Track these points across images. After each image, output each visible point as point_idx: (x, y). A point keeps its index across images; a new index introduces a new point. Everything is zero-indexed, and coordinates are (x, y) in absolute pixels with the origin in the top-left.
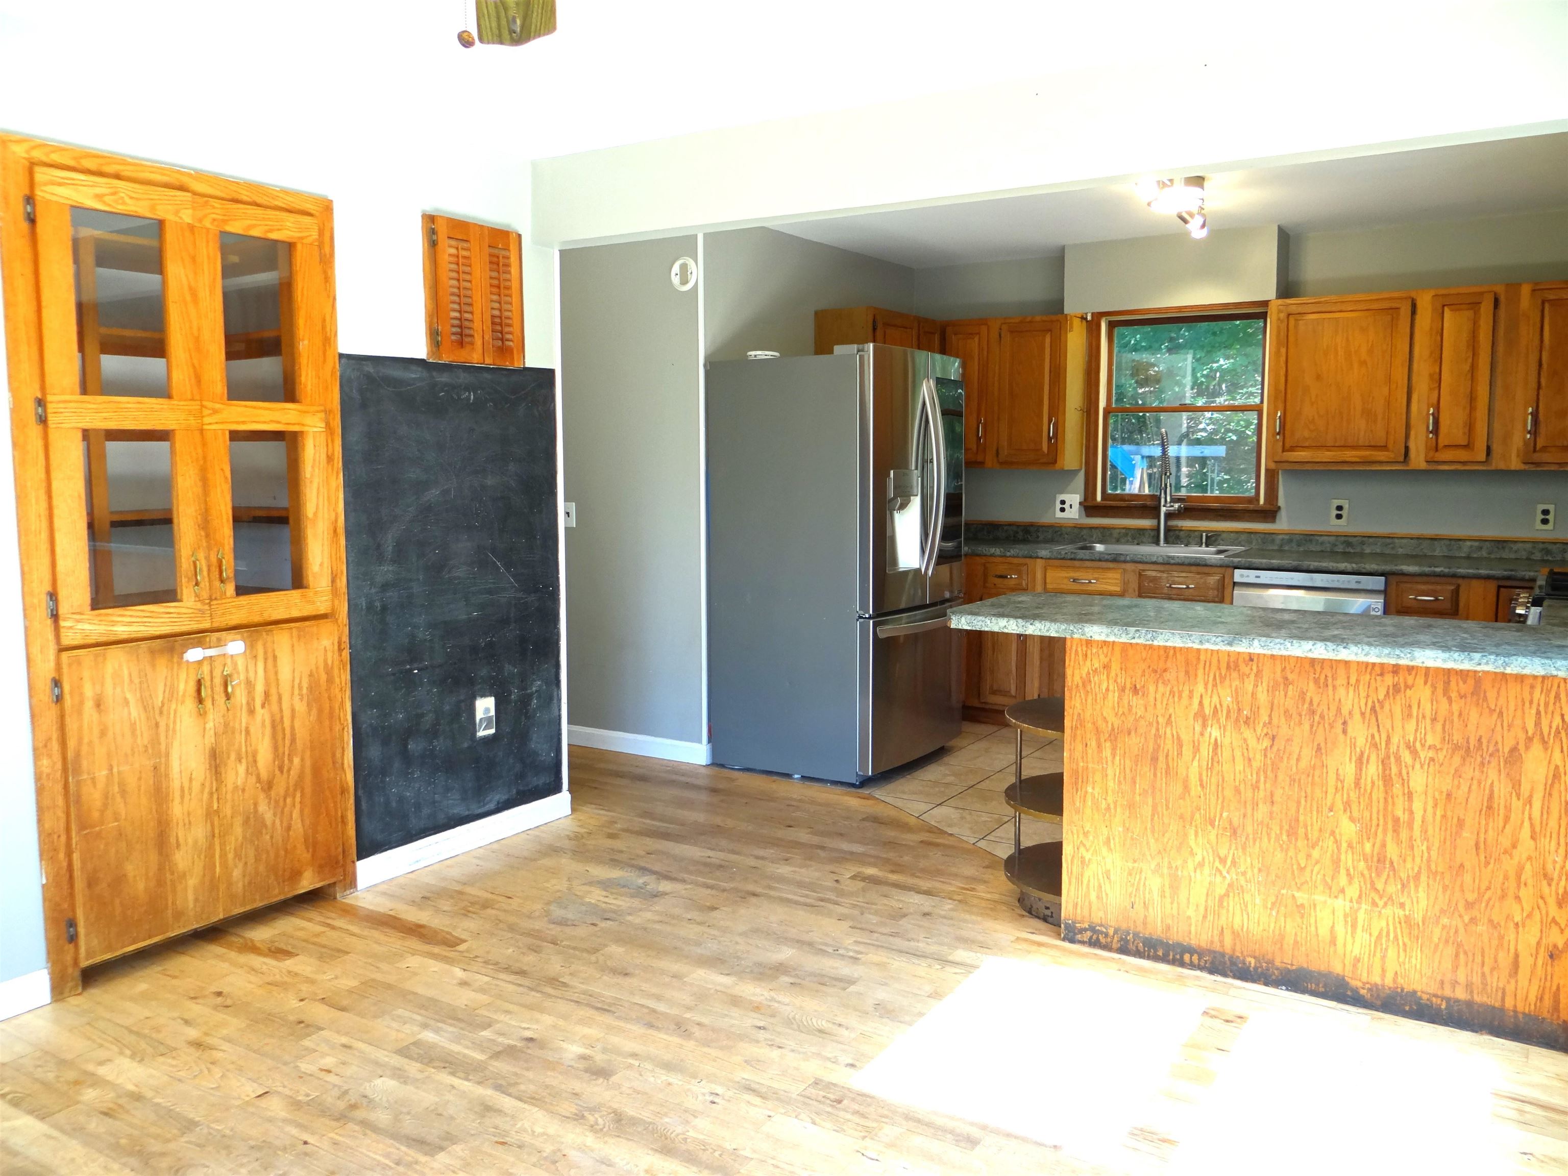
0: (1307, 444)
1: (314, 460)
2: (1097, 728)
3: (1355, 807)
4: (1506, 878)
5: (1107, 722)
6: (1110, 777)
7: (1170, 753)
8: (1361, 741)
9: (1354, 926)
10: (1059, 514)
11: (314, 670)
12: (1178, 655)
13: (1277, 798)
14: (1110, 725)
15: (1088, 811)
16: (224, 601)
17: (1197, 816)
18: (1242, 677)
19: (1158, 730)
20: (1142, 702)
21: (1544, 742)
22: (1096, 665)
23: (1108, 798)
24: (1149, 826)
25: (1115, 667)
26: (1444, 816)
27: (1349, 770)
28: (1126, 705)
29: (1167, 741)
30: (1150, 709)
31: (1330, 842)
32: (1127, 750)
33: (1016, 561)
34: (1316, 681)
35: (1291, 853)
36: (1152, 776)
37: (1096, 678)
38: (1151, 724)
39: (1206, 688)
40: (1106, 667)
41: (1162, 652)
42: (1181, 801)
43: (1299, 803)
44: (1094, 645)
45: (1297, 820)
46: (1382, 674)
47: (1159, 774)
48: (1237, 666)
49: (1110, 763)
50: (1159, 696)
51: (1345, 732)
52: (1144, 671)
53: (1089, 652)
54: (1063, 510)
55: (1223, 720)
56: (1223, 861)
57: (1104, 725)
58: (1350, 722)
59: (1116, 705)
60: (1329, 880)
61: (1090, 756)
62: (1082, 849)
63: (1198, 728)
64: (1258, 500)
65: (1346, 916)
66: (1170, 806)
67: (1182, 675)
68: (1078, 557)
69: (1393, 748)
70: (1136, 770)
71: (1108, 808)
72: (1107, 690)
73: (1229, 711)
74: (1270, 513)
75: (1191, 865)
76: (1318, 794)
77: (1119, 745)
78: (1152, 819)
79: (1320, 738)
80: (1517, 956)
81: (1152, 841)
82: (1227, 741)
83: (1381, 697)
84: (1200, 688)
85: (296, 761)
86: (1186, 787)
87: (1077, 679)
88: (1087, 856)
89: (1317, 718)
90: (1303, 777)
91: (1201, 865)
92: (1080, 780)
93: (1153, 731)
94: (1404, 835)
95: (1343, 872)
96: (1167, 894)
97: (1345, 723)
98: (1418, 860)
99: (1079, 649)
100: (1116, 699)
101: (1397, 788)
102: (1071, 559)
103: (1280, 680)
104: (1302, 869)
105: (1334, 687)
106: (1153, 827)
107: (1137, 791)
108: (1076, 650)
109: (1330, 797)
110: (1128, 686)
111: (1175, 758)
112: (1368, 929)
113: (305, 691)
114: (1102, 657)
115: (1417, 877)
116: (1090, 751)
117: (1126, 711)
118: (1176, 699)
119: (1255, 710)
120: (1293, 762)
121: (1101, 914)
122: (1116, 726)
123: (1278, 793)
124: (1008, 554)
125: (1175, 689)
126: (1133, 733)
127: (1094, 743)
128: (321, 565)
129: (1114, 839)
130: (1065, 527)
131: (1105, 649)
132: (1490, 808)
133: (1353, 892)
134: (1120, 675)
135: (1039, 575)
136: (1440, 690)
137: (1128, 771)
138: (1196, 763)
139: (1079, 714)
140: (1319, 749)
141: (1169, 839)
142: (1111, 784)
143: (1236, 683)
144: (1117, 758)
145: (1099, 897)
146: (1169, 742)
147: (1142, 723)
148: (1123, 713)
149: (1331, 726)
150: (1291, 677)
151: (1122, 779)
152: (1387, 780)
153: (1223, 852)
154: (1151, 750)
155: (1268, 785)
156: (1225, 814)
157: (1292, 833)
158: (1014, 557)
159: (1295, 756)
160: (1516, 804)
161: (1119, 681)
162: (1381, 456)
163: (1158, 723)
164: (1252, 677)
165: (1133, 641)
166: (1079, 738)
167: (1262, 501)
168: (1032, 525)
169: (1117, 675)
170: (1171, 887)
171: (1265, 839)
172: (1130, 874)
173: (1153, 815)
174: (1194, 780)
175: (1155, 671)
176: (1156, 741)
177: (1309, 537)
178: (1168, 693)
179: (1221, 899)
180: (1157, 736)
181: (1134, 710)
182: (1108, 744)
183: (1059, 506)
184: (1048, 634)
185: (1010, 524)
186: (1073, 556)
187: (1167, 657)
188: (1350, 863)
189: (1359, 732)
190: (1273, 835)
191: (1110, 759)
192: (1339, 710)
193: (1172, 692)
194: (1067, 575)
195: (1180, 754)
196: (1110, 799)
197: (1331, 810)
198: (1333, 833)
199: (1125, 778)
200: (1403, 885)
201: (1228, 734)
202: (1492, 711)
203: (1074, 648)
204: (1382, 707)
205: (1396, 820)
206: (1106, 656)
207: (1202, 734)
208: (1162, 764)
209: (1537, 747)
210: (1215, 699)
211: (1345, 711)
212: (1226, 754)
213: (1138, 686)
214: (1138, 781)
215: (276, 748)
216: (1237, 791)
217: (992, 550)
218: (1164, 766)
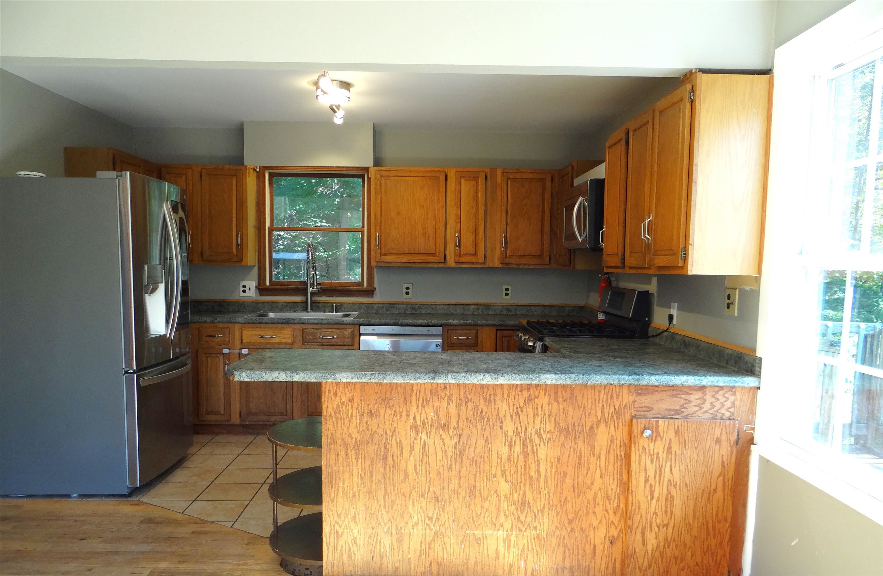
2: (345, 443)
3: (508, 473)
4: (588, 503)
5: (352, 438)
6: (355, 475)
7: (395, 454)
8: (511, 433)
9: (509, 546)
12: (399, 388)
13: (463, 474)
14: (354, 440)
15: (340, 500)
17: (414, 492)
18: (440, 399)
19: (387, 439)
20: (376, 422)
21: (606, 423)
22: (344, 399)
24: (382, 504)
25: (357, 400)
26: (556, 472)
27: (505, 451)
28: (365, 425)
29: (393, 446)
30: (381, 426)
31: (495, 496)
32: (366, 455)
34: (485, 398)
35: (472, 507)
36: (383, 471)
37: (344, 409)
38: (382, 436)
39: (418, 409)
40: (351, 400)
41: (388, 387)
42: (403, 484)
43: (476, 475)
44: (342, 386)
45: (475, 486)
46: (521, 391)
47: (388, 469)
48: (436, 392)
49: (354, 465)
50: (387, 417)
51: (501, 428)
52: (376, 401)
53: (338, 391)
55: (428, 428)
56: (430, 519)
57: (350, 440)
58: (504, 422)
59: (358, 426)
60: (494, 520)
61: (340, 462)
62: (337, 526)
63: (413, 435)
65: (504, 540)
66: (396, 489)
67: (402, 401)
69: (529, 434)
70: (372, 468)
71: (354, 496)
72: (352, 415)
73: (432, 422)
75: (410, 525)
76: (487, 468)
77: (361, 453)
78: (384, 499)
79: (487, 433)
80: (595, 546)
81: (384, 514)
82: (431, 442)
83: (521, 405)
84: (414, 408)
86: (406, 475)
87: (331, 409)
88: (340, 531)
89: (485, 421)
90: (478, 459)
91: (417, 523)
92: (335, 479)
93: (384, 439)
94: (535, 486)
95: (502, 513)
96: (395, 547)
97: (501, 423)
98: (543, 500)
99: (331, 389)
100: (358, 422)
101: (531, 459)
103: (463, 399)
104: (478, 516)
105: (495, 401)
106: (385, 504)
107: (374, 482)
109: (494, 469)
110: (366, 411)
111: (399, 456)
112: (516, 546)
114: (347, 393)
115: (543, 510)
116: (340, 459)
117: (365, 428)
118: (398, 418)
119: (449, 419)
120: (472, 450)
121: (351, 568)
122: (358, 440)
123: (464, 470)
125: (398, 411)
126: (370, 443)
127: (343, 453)
129: (358, 516)
131: (349, 388)
132: (580, 464)
133: (508, 525)
134: (360, 405)
136: (553, 398)
137: (367, 469)
138: (412, 458)
139: (332, 434)
140: (487, 440)
141: (396, 511)
142: (356, 479)
143: (436, 403)
144: (360, 461)
145: (349, 557)
147: (376, 435)
148: (363, 430)
149: (494, 425)
150: (469, 396)
151: (363, 475)
152: (525, 454)
153: (430, 513)
154: (383, 453)
155: (457, 466)
156: (431, 489)
157: (472, 494)
159: (473, 446)
160: (593, 460)
161: (360, 409)
163: (387, 434)
164: (446, 398)
165: (370, 381)
166: (332, 451)
169: (358, 405)
170: (398, 541)
171: (456, 501)
172: (370, 537)
173: (385, 496)
174: (411, 469)
175: (385, 400)
176: (385, 446)
178: (393, 414)
179: (430, 543)
180: (386, 443)
181: (370, 427)
182: (353, 452)
187: (392, 390)
188: (506, 508)
189: (510, 427)
190: (461, 497)
191: (354, 462)
192: (498, 414)
193: (395, 412)
195: (402, 453)
196: (355, 490)
197: (494, 477)
198: (496, 491)
199: (365, 474)
200: (536, 516)
201: (432, 437)
202: (580, 407)
203: (327, 388)
204: (522, 411)
205: (531, 478)
206: (350, 393)
207: (415, 439)
208: (390, 462)
209: (602, 426)
210: (424, 415)
211: (501, 415)
212: (431, 450)
213: (373, 411)
214: (374, 475)
216: (439, 473)
218: (392, 463)
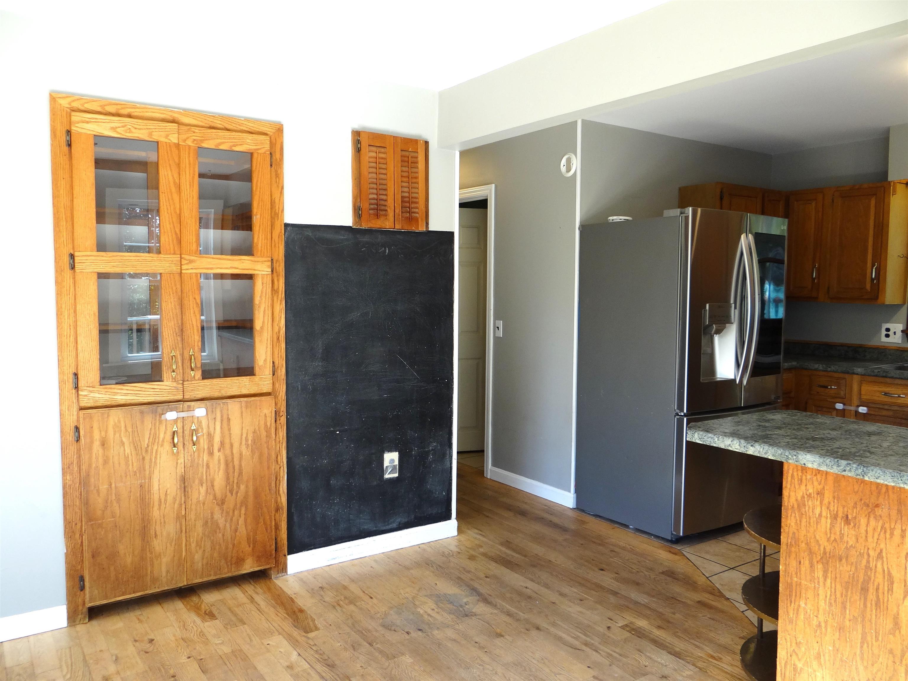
1: (262, 293)
2: (810, 549)
5: (820, 545)
6: (822, 597)
7: (881, 587)
10: (884, 339)
11: (257, 428)
12: (890, 492)
14: (822, 549)
15: (801, 623)
16: (193, 382)
19: (868, 562)
20: (853, 533)
22: (811, 491)
23: (820, 616)
24: (858, 652)
25: (828, 496)
28: (838, 533)
29: (877, 574)
30: (861, 540)
32: (838, 576)
33: (836, 375)
36: (862, 606)
37: (810, 503)
38: (861, 555)
40: (820, 494)
41: (874, 488)
42: (891, 636)
44: (809, 472)
47: (869, 605)
49: (821, 584)
50: (870, 530)
52: (856, 503)
53: (804, 477)
54: (887, 336)
57: (817, 547)
59: (828, 531)
61: (803, 573)
62: (794, 657)
66: (880, 639)
67: (894, 513)
68: (889, 375)
70: (846, 596)
71: (819, 626)
72: (820, 515)
77: (830, 569)
78: (862, 647)
81: (861, 668)
85: (242, 487)
86: (897, 624)
87: (793, 500)
88: (800, 665)
92: (794, 594)
93: (864, 562)
99: (795, 474)
100: (828, 526)
102: (883, 377)
106: (862, 654)
107: (847, 616)
108: (792, 476)
110: (840, 514)
111: (886, 592)
113: (250, 442)
114: (816, 483)
116: (803, 569)
117: (838, 537)
118: (888, 536)
122: (828, 550)
124: (829, 369)
125: (887, 525)
126: (844, 561)
127: (807, 562)
128: (265, 360)
129: (824, 656)
130: (890, 350)
131: (819, 476)
134: (832, 503)
135: (855, 387)
137: (838, 595)
139: (794, 533)
141: (879, 670)
142: (822, 603)
144: (829, 581)
146: (880, 577)
147: (853, 552)
148: (835, 540)
151: (833, 602)
154: (861, 580)
158: (834, 372)
161: (832, 509)
163: (869, 555)
165: (844, 473)
166: (793, 555)
168: (861, 346)
169: (829, 503)
173: (862, 643)
175: (867, 505)
176: (866, 572)
178: (879, 528)
180: (868, 567)
181: (845, 538)
182: (820, 566)
183: (884, 332)
184: (766, 457)
185: (842, 345)
186: (884, 375)
187: (879, 493)
191: (821, 580)
193: (883, 527)
194: (881, 389)
195: (890, 590)
196: (821, 618)
199: (835, 601)
203: (791, 472)
206: (820, 484)
208: (871, 596)
213: (850, 517)
214: (848, 607)
215: (228, 478)
217: (816, 366)
218: (874, 598)
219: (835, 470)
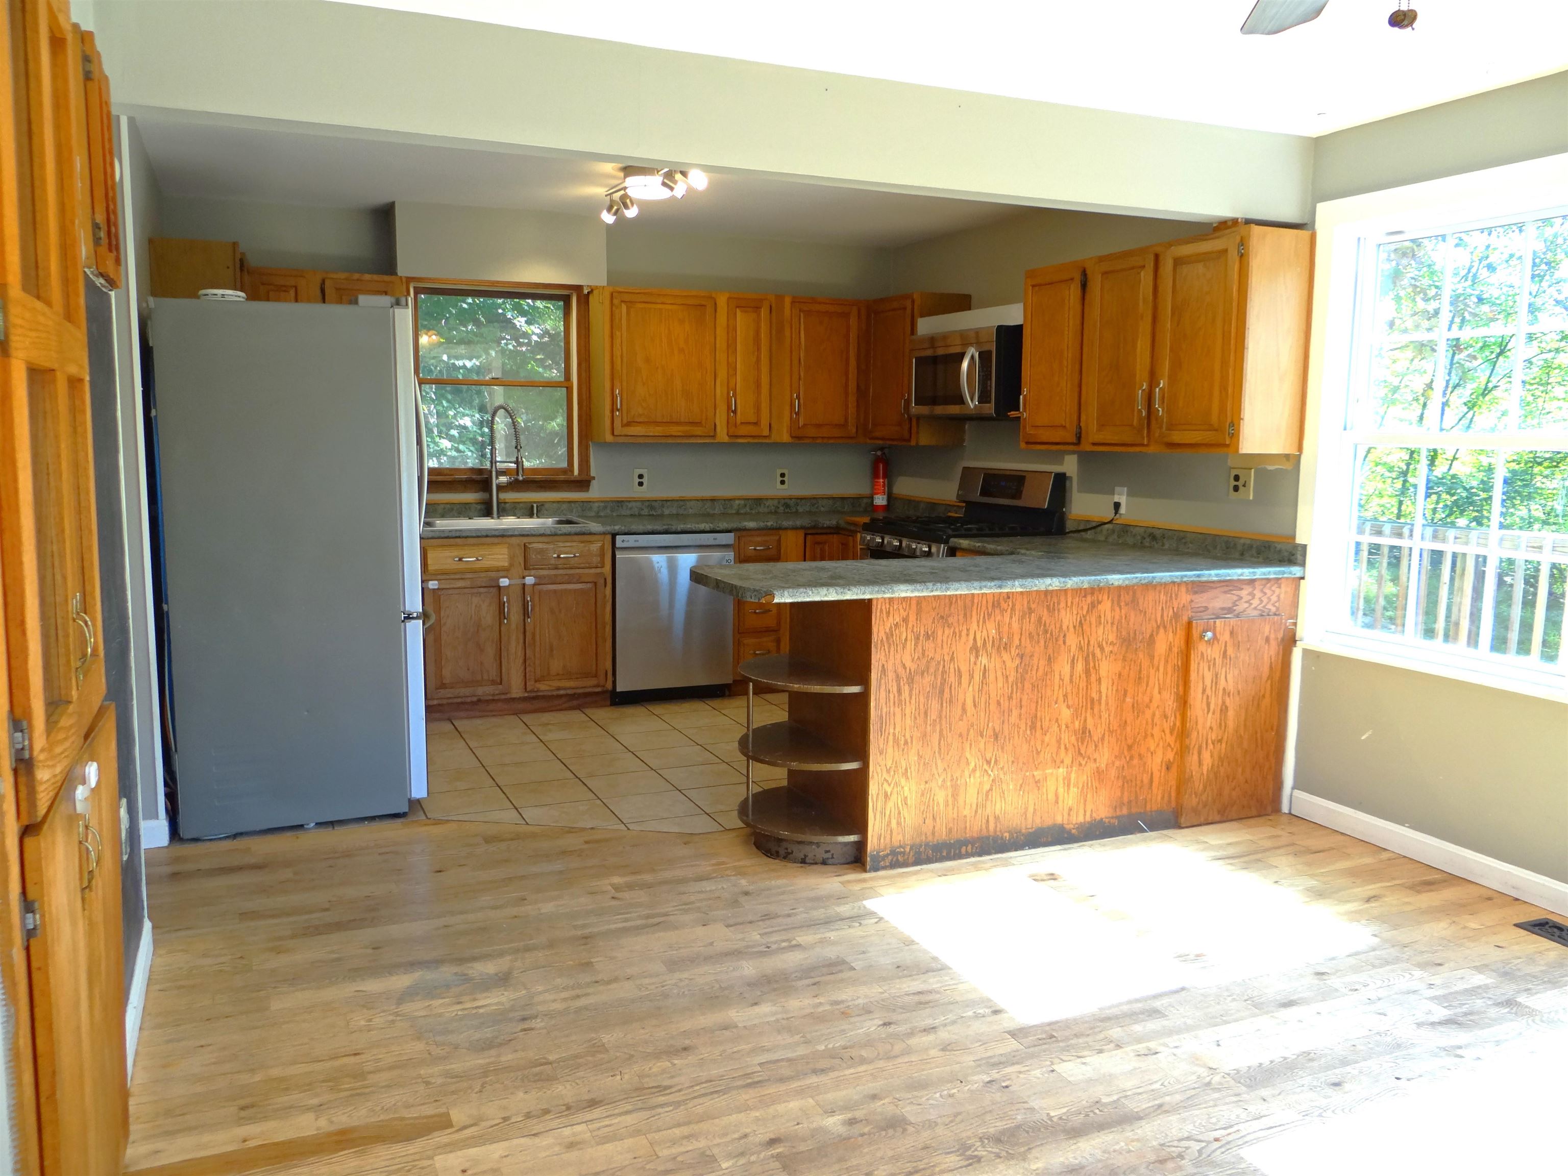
0: (641, 420)
2: (898, 675)
3: (1069, 697)
4: (1147, 723)
5: (906, 668)
6: (908, 715)
7: (953, 684)
8: (1073, 648)
9: (1069, 786)
12: (959, 601)
13: (1024, 703)
14: (908, 671)
15: (890, 750)
17: (972, 731)
18: (1003, 611)
19: (944, 667)
20: (932, 646)
21: (1165, 627)
22: (897, 620)
23: (906, 734)
24: (937, 749)
25: (912, 618)
26: (1117, 690)
27: (1067, 669)
28: (921, 651)
29: (951, 675)
30: (938, 650)
31: (1055, 728)
32: (921, 689)
34: (1048, 607)
35: (1032, 743)
36: (940, 707)
37: (897, 631)
38: (939, 663)
39: (978, 626)
40: (905, 620)
41: (947, 601)
42: (960, 722)
43: (1037, 702)
44: (896, 602)
45: (1036, 717)
46: (1085, 596)
47: (944, 704)
48: (999, 604)
49: (907, 703)
50: (945, 639)
51: (1064, 643)
52: (934, 619)
53: (891, 609)
55: (989, 649)
56: (989, 762)
57: (903, 671)
58: (1067, 635)
59: (913, 652)
60: (1054, 756)
61: (892, 701)
62: (886, 785)
63: (973, 660)
64: (572, 471)
65: (1064, 779)
66: (953, 728)
67: (961, 617)
69: (1091, 649)
70: (927, 705)
71: (906, 743)
72: (906, 640)
73: (993, 641)
74: (583, 483)
75: (967, 773)
76: (1049, 693)
77: (915, 687)
78: (939, 744)
79: (1050, 651)
80: (1152, 774)
81: (939, 762)
82: (992, 666)
83: (1085, 613)
84: (974, 626)
86: (964, 710)
87: (883, 634)
88: (889, 790)
89: (1048, 635)
90: (1040, 682)
91: (974, 770)
92: (885, 725)
93: (941, 669)
94: (1096, 710)
95: (1063, 747)
96: (950, 803)
97: (1065, 636)
98: (1103, 725)
99: (883, 608)
100: (913, 647)
101: (1093, 678)
103: (1026, 610)
104: (1038, 753)
105: (1059, 610)
106: (940, 749)
107: (928, 722)
109: (1056, 693)
110: (922, 633)
111: (956, 687)
112: (1076, 785)
114: (902, 611)
115: (1103, 739)
116: (892, 696)
117: (921, 656)
118: (957, 637)
119: (1011, 637)
120: (1034, 672)
121: (900, 837)
122: (912, 670)
123: (1025, 697)
125: (957, 630)
126: (925, 673)
127: (895, 689)
129: (910, 769)
131: (904, 604)
132: (1140, 678)
133: (1068, 761)
134: (915, 625)
136: (1115, 603)
137: (921, 707)
138: (971, 688)
139: (883, 665)
140: (1050, 658)
141: (952, 757)
142: (908, 721)
143: (999, 618)
144: (914, 698)
145: (899, 823)
147: (932, 663)
148: (919, 658)
149: (1057, 640)
150: (1033, 606)
151: (917, 715)
152: (1087, 672)
153: (988, 756)
154: (939, 684)
155: (1018, 694)
156: (990, 725)
157: (1033, 727)
159: (1035, 668)
160: (1152, 672)
161: (915, 630)
162: (698, 431)
163: (944, 661)
164: (1009, 610)
165: (931, 594)
166: (883, 687)
167: (576, 472)
169: (913, 626)
170: (953, 795)
171: (1016, 737)
172: (923, 795)
173: (940, 740)
174: (969, 703)
175: (942, 617)
176: (942, 676)
177: (620, 503)
178: (951, 634)
179: (988, 792)
180: (943, 672)
181: (926, 653)
182: (907, 687)
187: (951, 604)
188: (1067, 741)
189: (1072, 640)
190: (1021, 732)
191: (908, 699)
192: (1061, 627)
193: (954, 633)
195: (960, 683)
196: (908, 735)
197: (1056, 703)
198: (1057, 720)
199: (919, 714)
200: (1096, 746)
201: (993, 659)
202: (1141, 611)
203: (879, 607)
204: (1085, 620)
205: (1092, 700)
206: (905, 611)
207: (975, 664)
208: (947, 695)
209: (1162, 630)
210: (985, 632)
211: (1065, 628)
212: (992, 676)
213: (929, 633)
214: (929, 714)
216: (999, 703)
218: (949, 696)
219: (917, 594)
